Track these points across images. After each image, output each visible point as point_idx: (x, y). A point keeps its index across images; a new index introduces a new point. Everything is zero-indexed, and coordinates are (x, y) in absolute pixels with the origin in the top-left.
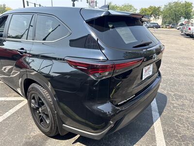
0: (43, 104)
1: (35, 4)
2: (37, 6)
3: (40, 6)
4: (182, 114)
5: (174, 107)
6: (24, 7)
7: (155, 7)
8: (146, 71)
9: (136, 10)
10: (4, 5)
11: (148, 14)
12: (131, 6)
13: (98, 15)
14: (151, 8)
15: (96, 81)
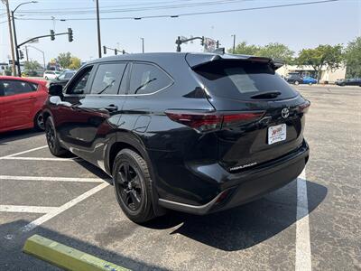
0: (134, 175)
1: (116, 51)
2: (119, 54)
3: (124, 52)
4: (349, 213)
5: (337, 203)
6: (100, 56)
7: (329, 47)
8: (274, 133)
9: (292, 53)
10: (69, 54)
11: (316, 60)
12: (282, 47)
13: (207, 60)
14: (321, 48)
15: (200, 135)
